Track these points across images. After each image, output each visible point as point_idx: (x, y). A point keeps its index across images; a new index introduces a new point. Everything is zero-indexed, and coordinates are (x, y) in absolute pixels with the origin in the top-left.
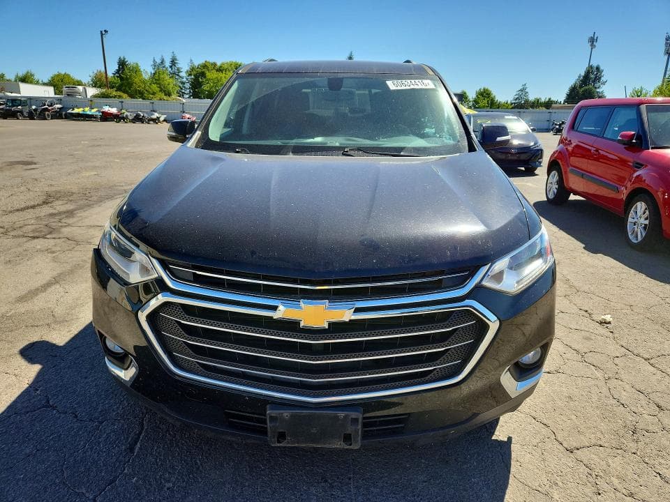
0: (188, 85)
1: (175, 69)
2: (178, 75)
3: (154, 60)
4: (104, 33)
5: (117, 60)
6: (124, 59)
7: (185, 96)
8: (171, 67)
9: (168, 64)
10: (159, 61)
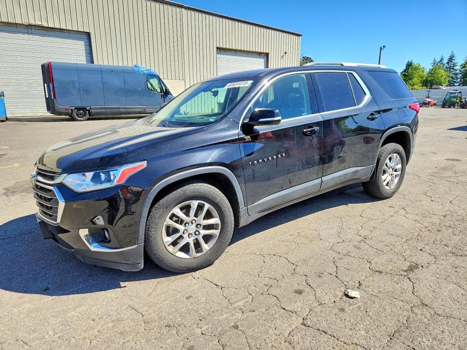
0: (459, 76)
1: (451, 64)
2: (453, 69)
3: (435, 60)
4: (382, 48)
5: (406, 63)
6: (412, 61)
7: (456, 84)
8: (448, 63)
9: (445, 61)
10: (438, 60)
